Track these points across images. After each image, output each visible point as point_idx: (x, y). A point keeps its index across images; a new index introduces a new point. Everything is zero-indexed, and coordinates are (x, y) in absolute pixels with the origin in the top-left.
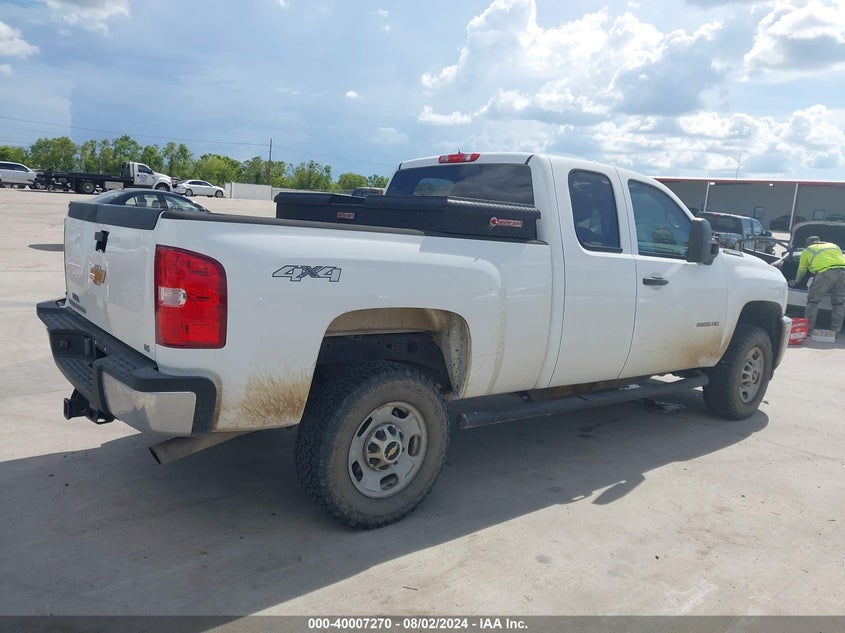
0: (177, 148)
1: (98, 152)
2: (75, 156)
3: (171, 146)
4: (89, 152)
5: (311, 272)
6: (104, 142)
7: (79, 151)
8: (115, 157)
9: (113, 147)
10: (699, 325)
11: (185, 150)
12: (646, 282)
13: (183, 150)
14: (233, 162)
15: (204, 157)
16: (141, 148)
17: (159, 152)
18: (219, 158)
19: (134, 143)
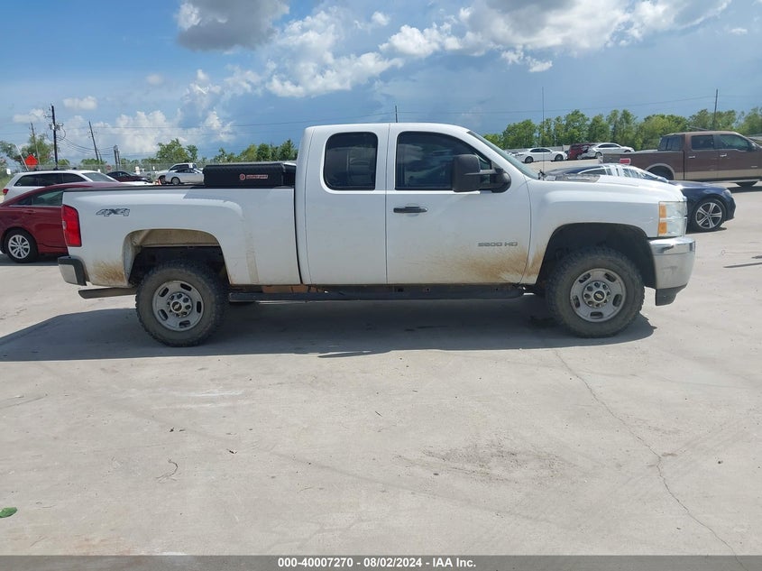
0: (619, 116)
1: (552, 128)
2: (534, 135)
3: (615, 114)
4: (546, 130)
5: (114, 212)
6: (558, 119)
7: (537, 130)
8: (566, 130)
9: (565, 123)
10: (480, 245)
11: (628, 115)
12: (396, 210)
13: (626, 116)
14: (677, 119)
15: (648, 118)
16: (588, 120)
17: (604, 121)
18: (663, 117)
19: (583, 115)
